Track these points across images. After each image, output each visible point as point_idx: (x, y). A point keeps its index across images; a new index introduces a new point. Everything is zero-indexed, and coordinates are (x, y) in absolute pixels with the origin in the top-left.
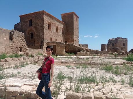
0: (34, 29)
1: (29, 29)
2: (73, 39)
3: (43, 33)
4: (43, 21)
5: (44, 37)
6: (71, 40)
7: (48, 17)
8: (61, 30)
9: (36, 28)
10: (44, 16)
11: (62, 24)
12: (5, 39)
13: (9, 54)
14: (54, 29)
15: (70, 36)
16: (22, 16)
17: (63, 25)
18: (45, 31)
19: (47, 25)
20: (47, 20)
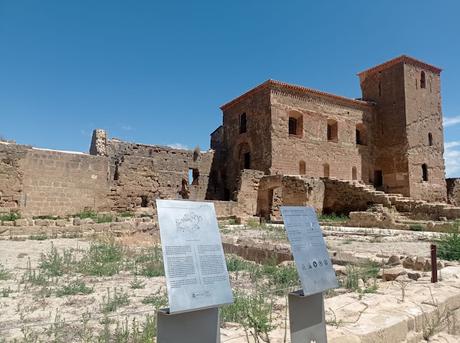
0: (249, 141)
1: (239, 141)
2: (405, 159)
3: (270, 149)
4: (269, 112)
5: (273, 161)
6: (396, 163)
7: (289, 97)
8: (351, 133)
9: (254, 135)
10: (272, 95)
11: (361, 109)
12: (94, 177)
13: (105, 213)
14: (315, 132)
15: (395, 150)
16: (226, 106)
17: (363, 110)
18: (274, 143)
19: (287, 123)
20: (281, 107)
